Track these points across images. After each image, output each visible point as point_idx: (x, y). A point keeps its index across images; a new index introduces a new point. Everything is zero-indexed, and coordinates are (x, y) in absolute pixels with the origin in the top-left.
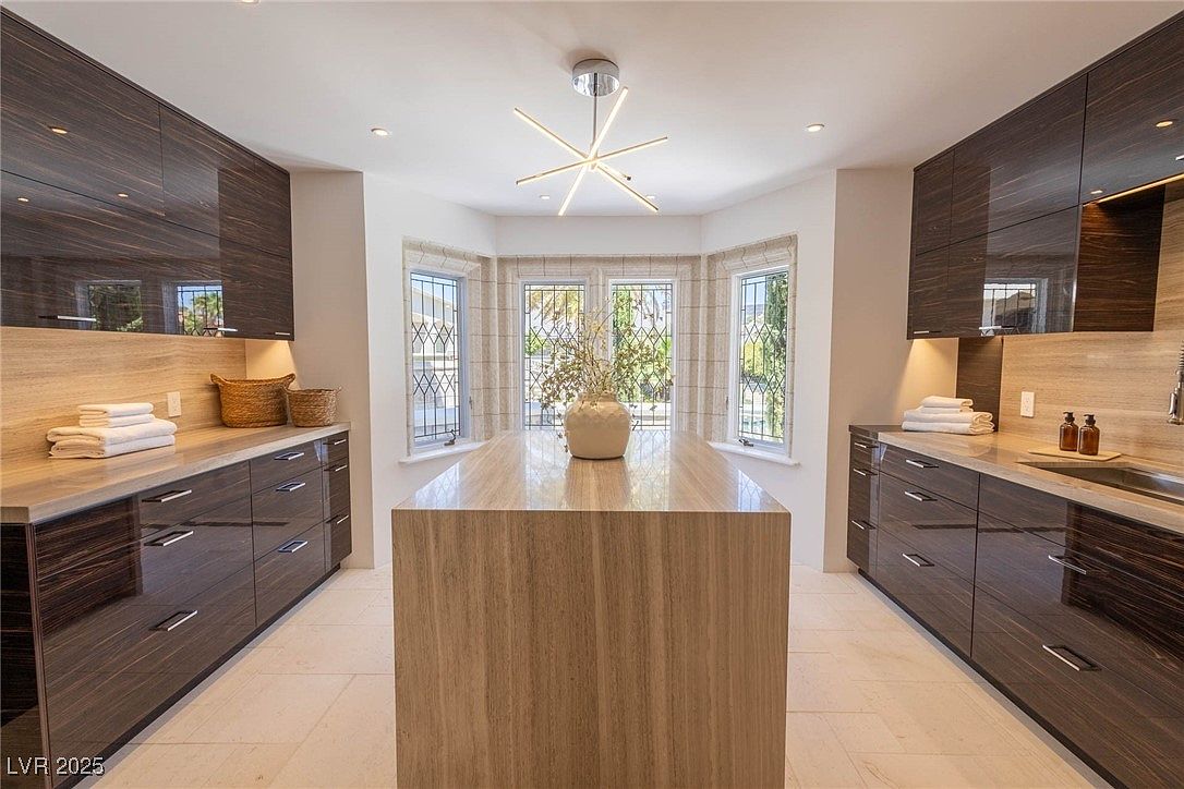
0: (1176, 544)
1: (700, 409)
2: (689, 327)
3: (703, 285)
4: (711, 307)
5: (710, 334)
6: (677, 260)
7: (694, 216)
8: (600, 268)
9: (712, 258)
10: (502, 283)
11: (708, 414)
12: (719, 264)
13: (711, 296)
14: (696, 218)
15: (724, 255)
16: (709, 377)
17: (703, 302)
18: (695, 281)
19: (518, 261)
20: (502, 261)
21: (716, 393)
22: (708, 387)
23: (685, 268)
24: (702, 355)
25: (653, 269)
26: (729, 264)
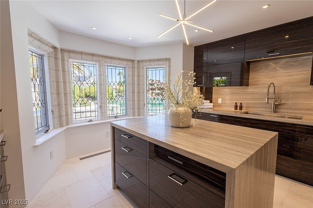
0: (289, 125)
1: (136, 107)
2: (132, 82)
3: (136, 70)
4: (139, 76)
5: (139, 84)
6: (128, 60)
7: (133, 47)
8: (104, 59)
9: (138, 61)
10: (63, 60)
11: (139, 108)
12: (141, 64)
13: (138, 73)
14: (134, 48)
15: (143, 61)
16: (139, 97)
17: (136, 74)
18: (133, 68)
19: (70, 51)
20: (62, 50)
21: (141, 102)
22: (139, 100)
23: (130, 63)
24: (136, 90)
25: (121, 63)
26: (145, 64)
